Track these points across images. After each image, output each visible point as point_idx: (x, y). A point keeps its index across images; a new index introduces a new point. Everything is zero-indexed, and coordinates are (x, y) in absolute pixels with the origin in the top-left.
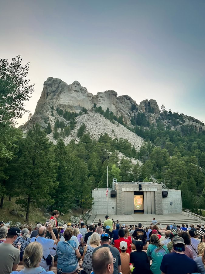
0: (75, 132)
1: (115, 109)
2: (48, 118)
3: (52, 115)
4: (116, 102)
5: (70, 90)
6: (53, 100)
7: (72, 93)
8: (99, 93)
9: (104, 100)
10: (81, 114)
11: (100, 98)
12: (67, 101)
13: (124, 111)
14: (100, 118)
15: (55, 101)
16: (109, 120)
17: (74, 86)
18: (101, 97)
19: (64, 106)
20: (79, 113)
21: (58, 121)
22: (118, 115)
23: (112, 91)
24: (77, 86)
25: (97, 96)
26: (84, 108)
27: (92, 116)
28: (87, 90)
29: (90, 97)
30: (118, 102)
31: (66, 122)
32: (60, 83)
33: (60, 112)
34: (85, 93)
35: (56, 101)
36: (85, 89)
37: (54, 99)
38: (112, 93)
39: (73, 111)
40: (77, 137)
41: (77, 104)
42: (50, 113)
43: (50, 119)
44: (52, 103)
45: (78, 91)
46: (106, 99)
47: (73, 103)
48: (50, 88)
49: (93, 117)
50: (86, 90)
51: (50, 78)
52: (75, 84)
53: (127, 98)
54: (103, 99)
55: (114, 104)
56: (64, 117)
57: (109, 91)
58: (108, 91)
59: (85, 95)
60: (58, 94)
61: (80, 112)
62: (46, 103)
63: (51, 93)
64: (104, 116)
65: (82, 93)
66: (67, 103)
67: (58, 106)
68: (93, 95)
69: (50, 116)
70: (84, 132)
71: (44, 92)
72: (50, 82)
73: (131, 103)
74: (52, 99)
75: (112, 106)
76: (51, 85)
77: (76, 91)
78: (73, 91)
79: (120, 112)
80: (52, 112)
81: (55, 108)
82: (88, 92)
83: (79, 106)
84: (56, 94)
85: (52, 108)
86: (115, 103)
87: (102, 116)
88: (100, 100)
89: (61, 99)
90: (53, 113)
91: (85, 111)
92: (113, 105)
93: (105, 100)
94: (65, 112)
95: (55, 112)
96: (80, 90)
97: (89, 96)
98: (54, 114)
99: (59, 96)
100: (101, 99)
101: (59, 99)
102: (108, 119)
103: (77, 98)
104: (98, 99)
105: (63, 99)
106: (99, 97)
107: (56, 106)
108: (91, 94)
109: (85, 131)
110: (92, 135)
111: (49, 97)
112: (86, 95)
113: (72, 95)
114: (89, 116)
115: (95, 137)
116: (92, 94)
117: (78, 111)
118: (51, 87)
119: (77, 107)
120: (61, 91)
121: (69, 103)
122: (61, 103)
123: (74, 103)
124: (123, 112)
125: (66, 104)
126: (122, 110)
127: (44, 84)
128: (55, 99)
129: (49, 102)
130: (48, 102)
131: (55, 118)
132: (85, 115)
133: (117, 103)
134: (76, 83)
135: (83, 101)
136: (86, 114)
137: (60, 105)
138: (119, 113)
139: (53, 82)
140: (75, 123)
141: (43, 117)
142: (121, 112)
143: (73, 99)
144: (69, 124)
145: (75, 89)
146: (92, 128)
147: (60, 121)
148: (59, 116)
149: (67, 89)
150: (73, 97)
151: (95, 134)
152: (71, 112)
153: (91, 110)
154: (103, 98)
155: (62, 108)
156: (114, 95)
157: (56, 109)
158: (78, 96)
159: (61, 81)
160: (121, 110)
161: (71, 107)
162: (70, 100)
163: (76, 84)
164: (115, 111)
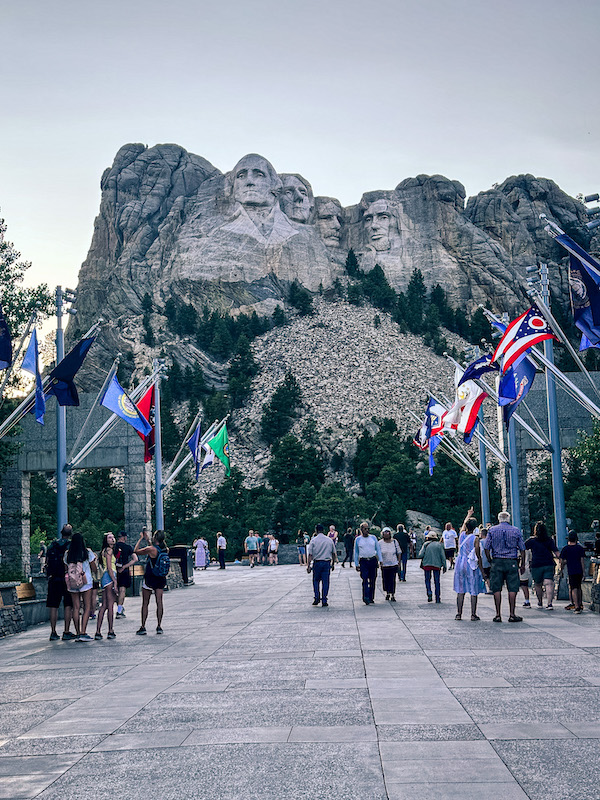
0: (249, 421)
1: (453, 272)
2: (131, 356)
3: (149, 340)
4: (460, 236)
5: (226, 202)
6: (149, 263)
7: (236, 218)
8: (370, 198)
9: (399, 232)
10: (279, 319)
11: (376, 222)
12: (213, 263)
13: (501, 277)
14: (374, 332)
15: (156, 265)
16: (419, 340)
17: (240, 182)
18: (380, 214)
19: (199, 287)
20: (270, 313)
21: (176, 366)
22: (470, 303)
23: (436, 182)
24: (258, 181)
25: (361, 214)
26: (294, 287)
27: (335, 324)
28: (307, 185)
29: (329, 217)
30: (470, 236)
31: (210, 367)
32: (177, 167)
33: (182, 320)
34: (298, 204)
35: (162, 267)
36: (298, 185)
37: (154, 254)
38: (435, 192)
39: (243, 309)
40: (263, 445)
41: (261, 272)
42: (139, 330)
43: (137, 360)
44: (143, 277)
45: (265, 204)
46: (405, 222)
47: (241, 269)
48: (132, 206)
49: (337, 330)
50: (306, 188)
51: (128, 148)
52: (245, 171)
53: (532, 193)
54: (390, 227)
55: (448, 248)
56: (203, 345)
57: (421, 181)
58: (418, 178)
59: (298, 215)
60: (169, 230)
61: (277, 309)
62: (119, 281)
63: (135, 230)
64: (393, 319)
65: (283, 207)
66: (211, 269)
67: (170, 287)
68: (344, 205)
69: (138, 347)
70: (294, 415)
71: (107, 224)
72: (128, 174)
73: (556, 215)
74: (143, 255)
75: (437, 255)
76: (134, 188)
77: (251, 205)
78: (241, 208)
79: (479, 283)
80: (146, 323)
81: (159, 301)
82: (315, 195)
83: (273, 277)
84: (162, 229)
85: (147, 303)
86: (452, 237)
87: (387, 319)
88: (375, 230)
89: (184, 256)
90: (150, 331)
91: (300, 300)
92: (443, 252)
93: (403, 227)
94: (206, 317)
95: (159, 321)
96: (271, 200)
97: (323, 211)
98: (156, 335)
99: (174, 239)
100: (382, 225)
101: (173, 253)
102: (415, 332)
103: (261, 239)
104: (369, 225)
105: (192, 255)
106: (371, 216)
107: (165, 289)
108: (329, 204)
109: (296, 410)
110: (329, 431)
111: (131, 247)
112: (306, 214)
113: (235, 227)
114: (321, 325)
115: (340, 441)
116: (336, 202)
117: (265, 308)
118: (137, 195)
119: (260, 283)
120: (182, 212)
121: (221, 268)
122: (185, 275)
123: (247, 266)
124: (496, 282)
125: (209, 277)
126: (491, 271)
127: (104, 186)
128: (158, 256)
129: (130, 274)
130: (124, 272)
131: (163, 355)
132: (300, 325)
133: (465, 240)
134: (250, 167)
135: (287, 249)
136: (307, 319)
137: (183, 283)
138: (477, 291)
139: (143, 171)
140: (254, 370)
141: (106, 354)
142: (486, 283)
143: (240, 249)
144: (224, 378)
145: (247, 199)
146: (329, 392)
147: (183, 365)
148: (177, 342)
149: (212, 199)
150: (239, 239)
151: (344, 422)
152: (235, 313)
153: (332, 294)
154: (393, 221)
155: (190, 297)
156: (445, 199)
157: (162, 305)
158: (264, 230)
159: (182, 153)
160: (487, 276)
161: (232, 289)
162: (228, 256)
163: (250, 173)
164: (456, 284)
